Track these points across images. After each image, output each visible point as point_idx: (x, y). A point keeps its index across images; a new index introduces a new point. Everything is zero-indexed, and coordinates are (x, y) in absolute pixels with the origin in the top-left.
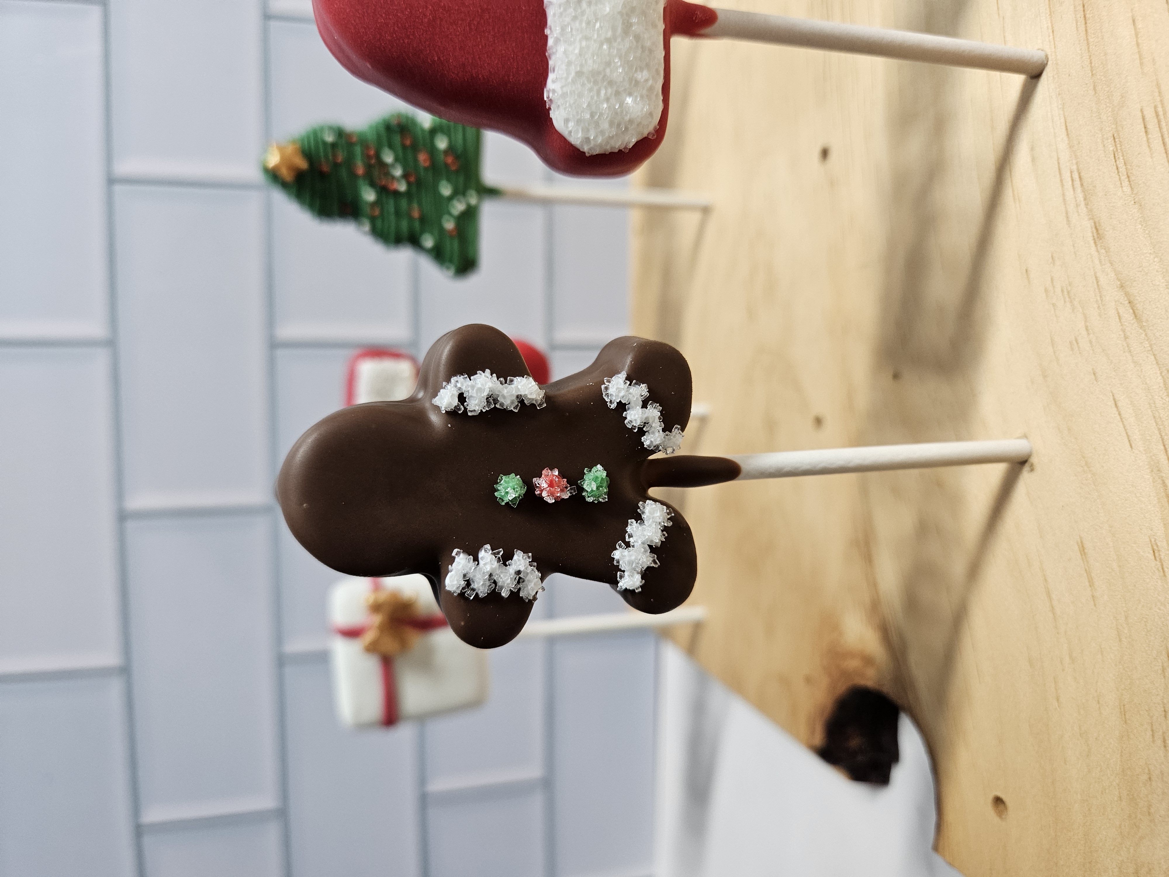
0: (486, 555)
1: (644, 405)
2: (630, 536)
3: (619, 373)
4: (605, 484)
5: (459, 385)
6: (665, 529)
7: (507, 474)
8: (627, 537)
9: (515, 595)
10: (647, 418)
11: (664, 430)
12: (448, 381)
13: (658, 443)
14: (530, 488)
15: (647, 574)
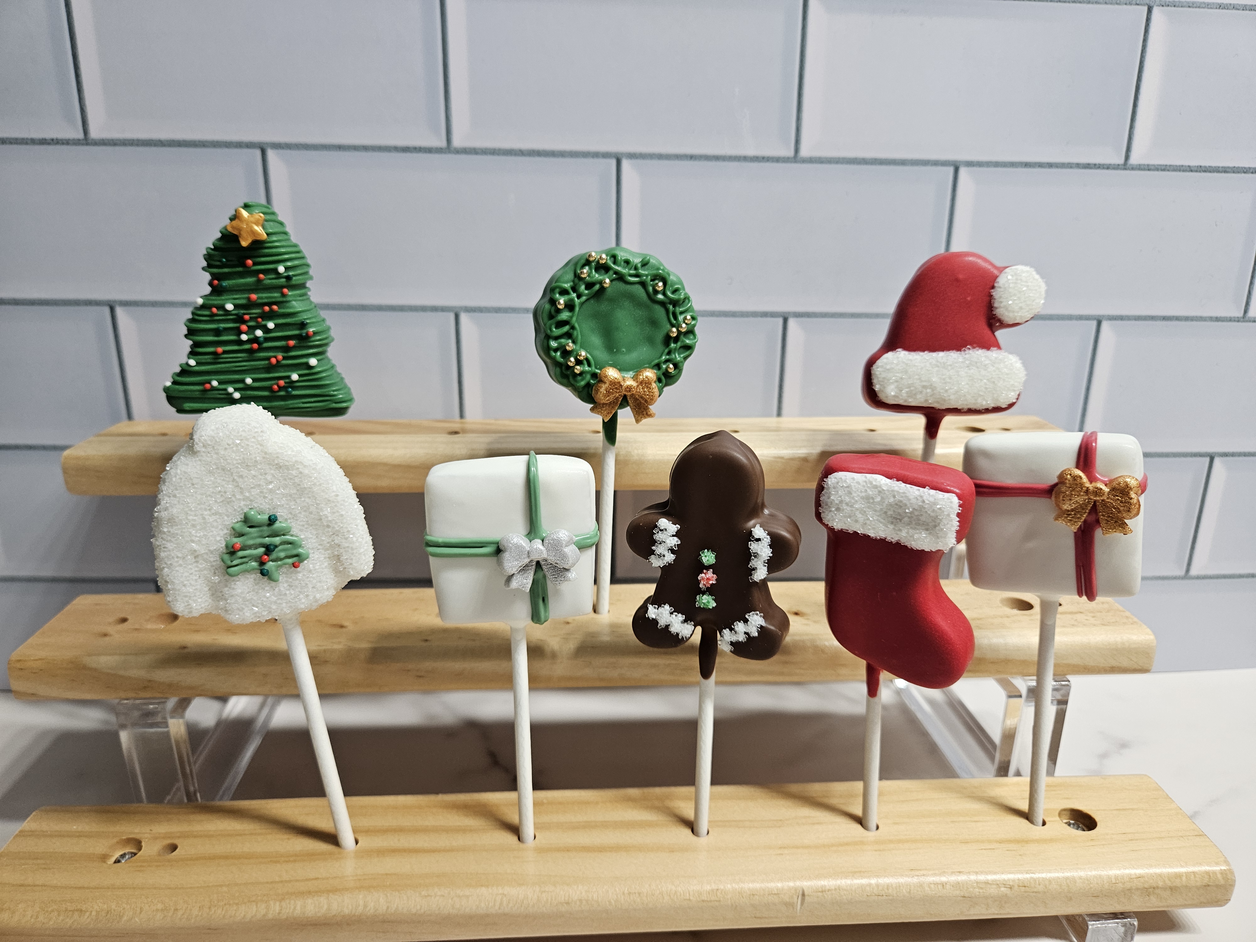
0: (675, 541)
1: (745, 633)
2: (676, 616)
3: (765, 622)
4: (705, 607)
5: (765, 539)
6: (678, 634)
7: (716, 558)
8: (676, 613)
9: (652, 552)
10: (739, 634)
11: (731, 642)
12: (768, 534)
13: (725, 637)
14: (708, 568)
15: (655, 622)
